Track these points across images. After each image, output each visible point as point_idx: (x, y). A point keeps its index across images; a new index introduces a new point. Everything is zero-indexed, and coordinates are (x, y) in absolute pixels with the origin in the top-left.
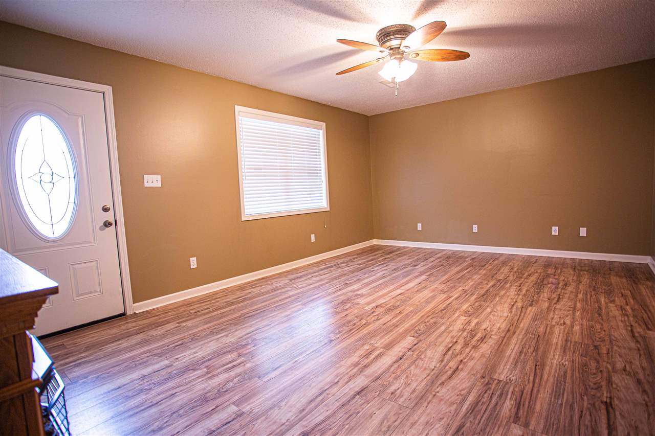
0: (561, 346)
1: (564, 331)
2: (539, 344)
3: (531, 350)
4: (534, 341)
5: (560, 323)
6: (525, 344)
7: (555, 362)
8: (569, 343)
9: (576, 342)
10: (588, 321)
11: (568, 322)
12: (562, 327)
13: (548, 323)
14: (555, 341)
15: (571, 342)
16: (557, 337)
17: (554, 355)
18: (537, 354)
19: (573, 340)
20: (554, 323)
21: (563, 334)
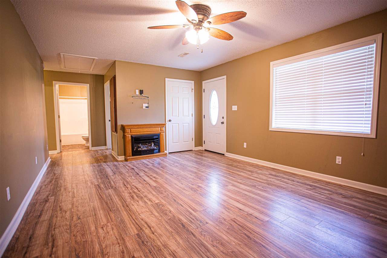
0: (96, 210)
1: (99, 220)
2: (107, 206)
3: (109, 202)
4: (110, 207)
5: (105, 226)
6: (113, 203)
7: (96, 202)
8: (94, 214)
9: (90, 217)
10: (87, 241)
11: (100, 230)
12: (102, 224)
13: (112, 223)
14: (101, 212)
15: (93, 215)
16: (101, 215)
17: (98, 204)
18: (105, 202)
19: (92, 217)
20: (109, 224)
21: (99, 219)
